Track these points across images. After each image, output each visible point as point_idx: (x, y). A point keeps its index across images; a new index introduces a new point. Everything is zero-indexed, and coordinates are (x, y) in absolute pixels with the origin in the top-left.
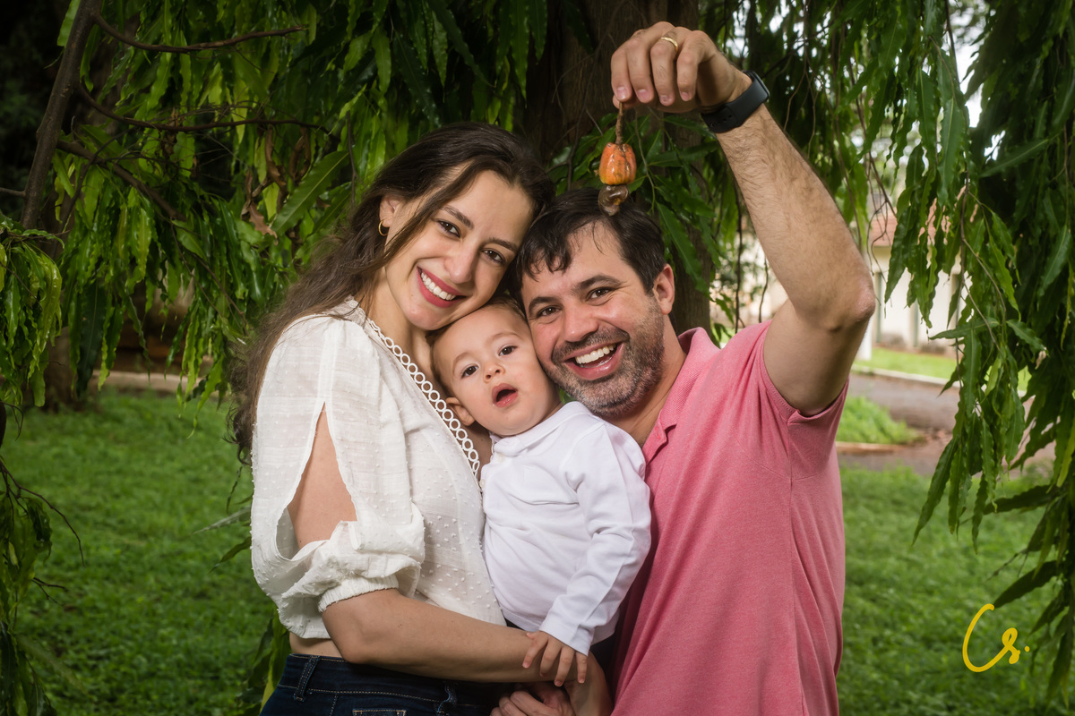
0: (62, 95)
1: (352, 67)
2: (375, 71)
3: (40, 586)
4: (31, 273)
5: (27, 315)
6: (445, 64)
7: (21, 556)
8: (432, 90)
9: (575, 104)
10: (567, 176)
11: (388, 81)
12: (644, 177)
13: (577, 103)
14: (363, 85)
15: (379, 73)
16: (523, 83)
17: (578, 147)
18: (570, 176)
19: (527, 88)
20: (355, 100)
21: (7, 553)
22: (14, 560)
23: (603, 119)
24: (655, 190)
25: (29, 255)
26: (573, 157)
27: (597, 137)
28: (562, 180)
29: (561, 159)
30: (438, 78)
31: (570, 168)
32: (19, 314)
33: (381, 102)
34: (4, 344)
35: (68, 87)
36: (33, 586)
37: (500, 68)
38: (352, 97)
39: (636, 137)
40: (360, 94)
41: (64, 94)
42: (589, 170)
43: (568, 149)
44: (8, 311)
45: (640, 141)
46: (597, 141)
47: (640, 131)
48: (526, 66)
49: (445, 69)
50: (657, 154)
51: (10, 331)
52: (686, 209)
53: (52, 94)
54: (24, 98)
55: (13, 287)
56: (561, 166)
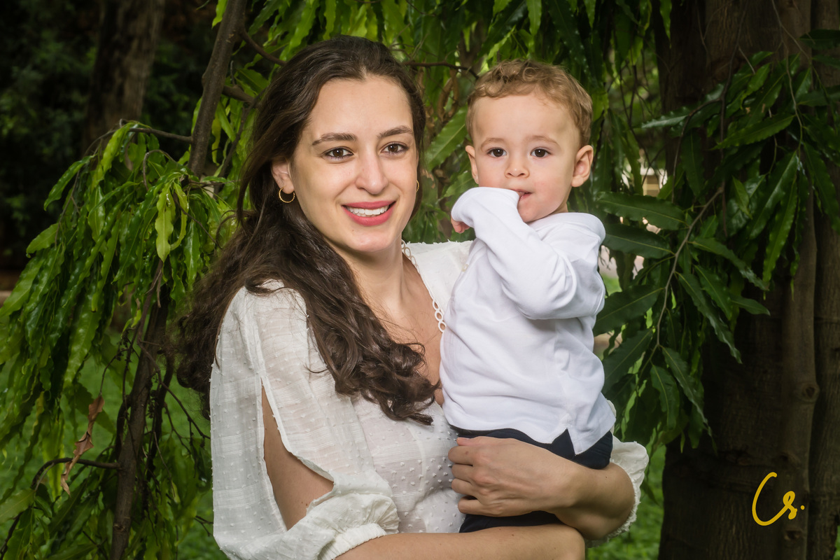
0: (227, 41)
1: (502, 8)
2: (526, 13)
3: (202, 523)
4: (210, 220)
5: (204, 262)
6: (594, 6)
7: (184, 496)
8: (580, 31)
9: (721, 41)
10: (720, 113)
11: (539, 23)
12: (793, 116)
13: (723, 41)
14: (512, 27)
15: (530, 16)
16: (668, 24)
17: (730, 84)
18: (723, 113)
19: (672, 29)
20: (504, 41)
21: (169, 492)
22: (177, 499)
23: (755, 56)
24: (803, 129)
25: (209, 202)
26: (726, 94)
27: (749, 75)
28: (715, 116)
29: (714, 97)
30: (587, 19)
31: (723, 105)
32: (198, 262)
33: (531, 44)
34: (184, 291)
35: (234, 33)
36: (194, 523)
37: (644, 8)
38: (502, 38)
39: (787, 76)
40: (509, 35)
41: (230, 39)
42: (742, 108)
43: (721, 87)
44: (187, 257)
45: (791, 80)
46: (750, 78)
47: (790, 70)
48: (671, 7)
49: (593, 10)
50: (806, 92)
51: (189, 278)
52: (830, 146)
53: (218, 40)
54: (60, 46)
55: (192, 234)
56: (714, 102)
